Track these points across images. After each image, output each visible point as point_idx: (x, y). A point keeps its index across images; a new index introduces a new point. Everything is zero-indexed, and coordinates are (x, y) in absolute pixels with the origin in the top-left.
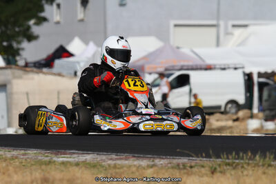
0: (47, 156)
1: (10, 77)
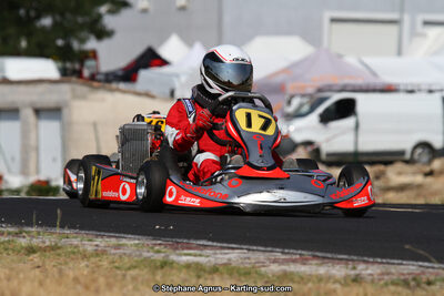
0: (158, 252)
1: (68, 96)
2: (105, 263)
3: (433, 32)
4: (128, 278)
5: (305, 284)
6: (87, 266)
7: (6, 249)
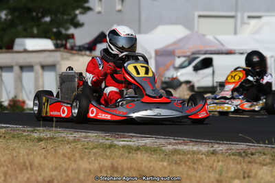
0: (108, 140)
1: (59, 59)
2: (79, 146)
3: (253, 22)
4: (92, 153)
5: (187, 155)
6: (70, 148)
7: (27, 139)
